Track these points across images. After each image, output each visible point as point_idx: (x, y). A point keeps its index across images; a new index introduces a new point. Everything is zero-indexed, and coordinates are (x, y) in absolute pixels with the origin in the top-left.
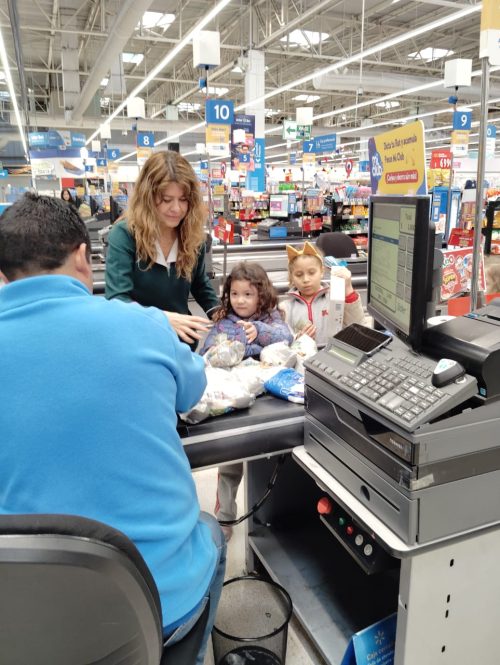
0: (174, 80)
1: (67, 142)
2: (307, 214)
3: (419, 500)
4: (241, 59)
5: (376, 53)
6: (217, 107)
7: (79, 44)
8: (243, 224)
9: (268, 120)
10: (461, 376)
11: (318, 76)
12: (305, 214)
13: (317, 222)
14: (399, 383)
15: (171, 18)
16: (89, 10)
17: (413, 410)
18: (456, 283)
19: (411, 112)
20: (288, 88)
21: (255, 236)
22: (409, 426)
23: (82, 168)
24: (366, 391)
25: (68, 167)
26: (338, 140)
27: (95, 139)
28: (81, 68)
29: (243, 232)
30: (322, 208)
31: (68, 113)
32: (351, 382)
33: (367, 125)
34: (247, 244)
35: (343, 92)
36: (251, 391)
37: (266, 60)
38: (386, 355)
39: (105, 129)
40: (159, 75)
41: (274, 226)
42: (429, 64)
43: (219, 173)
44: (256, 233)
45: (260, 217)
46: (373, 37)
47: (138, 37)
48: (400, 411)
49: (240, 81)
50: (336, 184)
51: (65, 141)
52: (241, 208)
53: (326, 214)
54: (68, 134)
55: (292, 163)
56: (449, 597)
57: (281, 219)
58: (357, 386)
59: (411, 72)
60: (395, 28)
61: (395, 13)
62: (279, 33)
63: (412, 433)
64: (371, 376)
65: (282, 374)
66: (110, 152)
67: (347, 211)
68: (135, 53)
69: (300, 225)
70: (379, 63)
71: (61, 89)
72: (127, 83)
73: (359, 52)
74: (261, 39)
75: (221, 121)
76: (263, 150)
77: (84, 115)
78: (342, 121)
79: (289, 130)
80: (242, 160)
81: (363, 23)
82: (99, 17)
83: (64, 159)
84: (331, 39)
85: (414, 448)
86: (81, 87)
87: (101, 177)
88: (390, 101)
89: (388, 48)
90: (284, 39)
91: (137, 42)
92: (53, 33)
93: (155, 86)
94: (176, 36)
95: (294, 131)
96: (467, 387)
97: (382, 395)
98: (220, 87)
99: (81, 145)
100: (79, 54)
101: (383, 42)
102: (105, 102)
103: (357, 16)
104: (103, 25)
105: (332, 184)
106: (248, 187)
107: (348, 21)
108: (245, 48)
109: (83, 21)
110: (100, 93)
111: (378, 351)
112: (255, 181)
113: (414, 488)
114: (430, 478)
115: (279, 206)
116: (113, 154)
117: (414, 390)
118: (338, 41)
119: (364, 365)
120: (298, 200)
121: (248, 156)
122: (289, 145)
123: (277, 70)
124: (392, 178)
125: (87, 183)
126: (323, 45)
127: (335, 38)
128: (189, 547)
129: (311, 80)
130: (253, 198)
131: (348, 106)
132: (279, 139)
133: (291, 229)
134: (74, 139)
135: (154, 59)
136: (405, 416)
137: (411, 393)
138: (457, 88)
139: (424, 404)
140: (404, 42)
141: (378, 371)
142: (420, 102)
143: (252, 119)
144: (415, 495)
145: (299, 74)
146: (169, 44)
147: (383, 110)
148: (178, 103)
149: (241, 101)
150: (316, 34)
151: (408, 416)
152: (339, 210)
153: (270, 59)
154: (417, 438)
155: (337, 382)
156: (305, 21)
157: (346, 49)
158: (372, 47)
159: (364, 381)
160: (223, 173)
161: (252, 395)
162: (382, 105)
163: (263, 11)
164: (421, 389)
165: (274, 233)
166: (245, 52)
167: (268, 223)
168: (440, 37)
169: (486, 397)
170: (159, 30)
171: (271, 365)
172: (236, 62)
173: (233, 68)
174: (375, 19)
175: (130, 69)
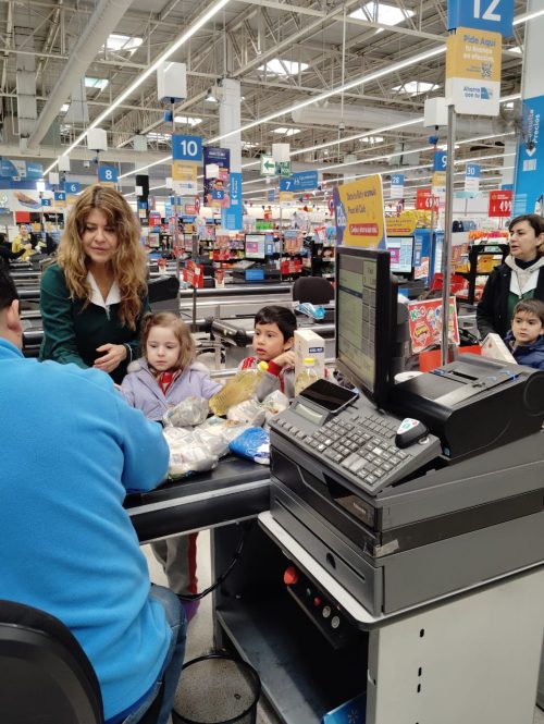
0: (142, 108)
1: (22, 173)
2: (286, 255)
3: (383, 567)
4: (215, 89)
5: (359, 87)
6: (184, 143)
7: (37, 67)
8: (218, 265)
9: (245, 154)
10: (424, 436)
11: (297, 108)
12: (284, 256)
13: (296, 264)
14: (363, 443)
15: (138, 42)
16: (48, 30)
17: (376, 472)
18: (428, 335)
19: (396, 149)
20: (265, 120)
21: (231, 279)
22: (371, 489)
23: (39, 201)
24: (330, 452)
25: (23, 200)
26: (320, 176)
27: (53, 171)
28: (39, 92)
29: (216, 274)
30: (302, 250)
31: (24, 141)
32: (315, 443)
33: (350, 161)
34: (220, 287)
35: (324, 126)
36: (213, 452)
37: (241, 90)
38: (351, 413)
39: (63, 160)
40: (127, 101)
41: (250, 268)
42: (414, 99)
43: (192, 209)
44: (231, 275)
45: (236, 258)
46: (355, 69)
47: (102, 61)
48: (362, 474)
49: (215, 111)
50: (316, 224)
51: (20, 172)
52: (216, 248)
53: (306, 256)
54: (22, 164)
55: (271, 200)
56: (420, 670)
57: (257, 260)
58: (321, 447)
59: (396, 107)
60: (378, 60)
61: (377, 44)
62: (255, 61)
63: (375, 497)
64: (336, 437)
65: (249, 433)
66: (69, 185)
67: (327, 253)
68: (99, 77)
69: (278, 268)
70: (362, 96)
71: (16, 114)
72: (89, 109)
73: (341, 85)
74: (237, 68)
75: (188, 157)
76: (239, 185)
77: (41, 143)
78: (324, 156)
79: (267, 165)
80: (215, 197)
81: (344, 54)
82: (59, 38)
83: (18, 191)
84: (310, 69)
85: (378, 513)
86: (38, 113)
87: (60, 212)
88: (374, 136)
89: (371, 81)
90: (262, 68)
91: (102, 66)
92: (7, 53)
93: (122, 114)
94: (144, 61)
95: (272, 166)
96: (430, 447)
97: (346, 456)
98: (193, 117)
99: (38, 177)
100: (36, 77)
101: (366, 74)
102: (65, 129)
103: (338, 46)
104: (63, 46)
105: (313, 224)
106: (223, 224)
107: (329, 51)
108: (219, 77)
109: (41, 42)
110: (60, 118)
111: (344, 409)
112: (232, 218)
113: (378, 555)
114: (395, 544)
115: (255, 247)
116: (73, 188)
117: (378, 451)
118: (318, 72)
119: (329, 424)
120: (276, 240)
121: (222, 193)
122: (268, 180)
123: (254, 101)
124: (355, 230)
125: (44, 219)
126: (302, 76)
127: (315, 68)
128: (138, 630)
129: (290, 113)
130: (228, 237)
131: (330, 141)
132: (256, 173)
133: (268, 272)
134: (29, 169)
135: (121, 85)
136: (368, 479)
137: (375, 454)
138: (437, 127)
139: (387, 466)
140: (389, 75)
141: (343, 431)
142: (405, 138)
143: (227, 152)
144: (379, 563)
145: (278, 106)
146: (136, 70)
147: (366, 145)
148: (147, 133)
149: (215, 133)
150: (296, 64)
151: (370, 479)
152: (319, 252)
153: (246, 89)
154: (380, 501)
155: (301, 443)
156: (284, 50)
157: (328, 81)
158: (354, 79)
159: (328, 442)
160: (197, 209)
161: (215, 458)
162: (366, 140)
163: (238, 38)
164: (385, 450)
165: (250, 275)
166: (219, 80)
167: (244, 265)
168: (425, 71)
169: (449, 457)
170: (126, 54)
171: (237, 423)
172: (209, 91)
173: (206, 97)
174: (357, 50)
175: (93, 95)
